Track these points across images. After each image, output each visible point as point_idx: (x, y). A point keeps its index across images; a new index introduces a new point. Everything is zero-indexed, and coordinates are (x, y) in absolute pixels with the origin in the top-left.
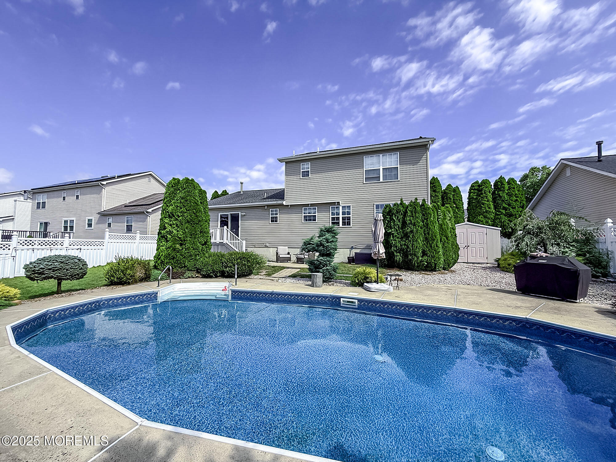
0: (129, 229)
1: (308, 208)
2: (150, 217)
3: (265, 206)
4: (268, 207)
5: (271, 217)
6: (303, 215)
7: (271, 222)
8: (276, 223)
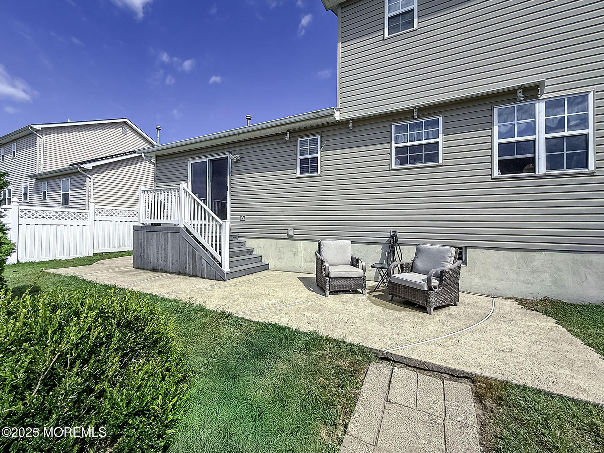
0: (66, 202)
1: (408, 123)
2: (90, 178)
3: (285, 134)
4: (293, 135)
5: (301, 160)
6: (394, 145)
7: (301, 173)
8: (315, 174)
